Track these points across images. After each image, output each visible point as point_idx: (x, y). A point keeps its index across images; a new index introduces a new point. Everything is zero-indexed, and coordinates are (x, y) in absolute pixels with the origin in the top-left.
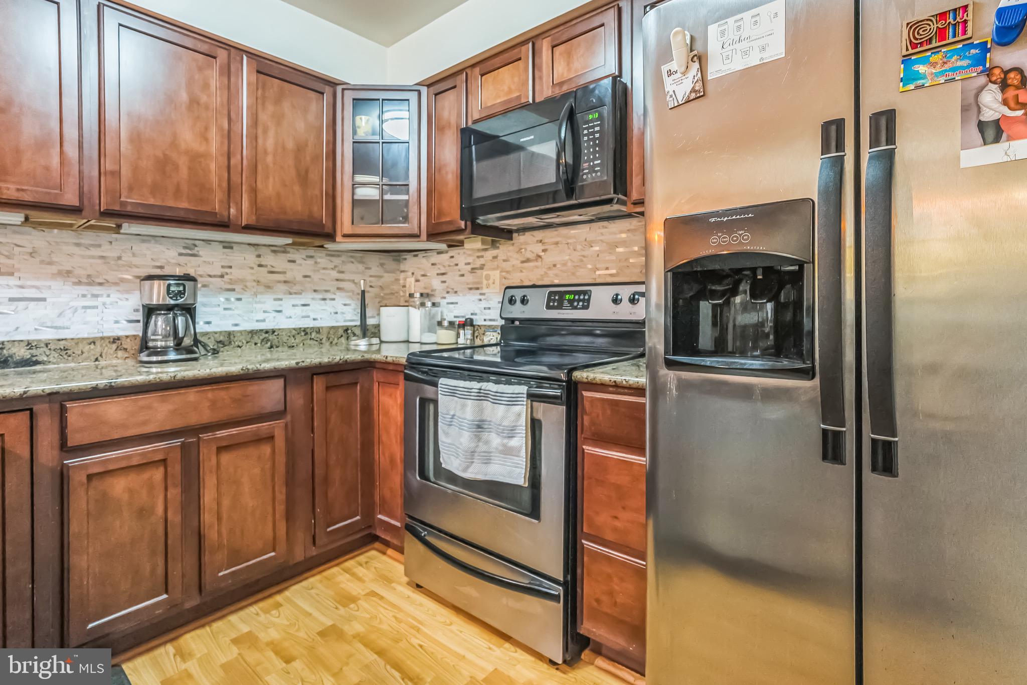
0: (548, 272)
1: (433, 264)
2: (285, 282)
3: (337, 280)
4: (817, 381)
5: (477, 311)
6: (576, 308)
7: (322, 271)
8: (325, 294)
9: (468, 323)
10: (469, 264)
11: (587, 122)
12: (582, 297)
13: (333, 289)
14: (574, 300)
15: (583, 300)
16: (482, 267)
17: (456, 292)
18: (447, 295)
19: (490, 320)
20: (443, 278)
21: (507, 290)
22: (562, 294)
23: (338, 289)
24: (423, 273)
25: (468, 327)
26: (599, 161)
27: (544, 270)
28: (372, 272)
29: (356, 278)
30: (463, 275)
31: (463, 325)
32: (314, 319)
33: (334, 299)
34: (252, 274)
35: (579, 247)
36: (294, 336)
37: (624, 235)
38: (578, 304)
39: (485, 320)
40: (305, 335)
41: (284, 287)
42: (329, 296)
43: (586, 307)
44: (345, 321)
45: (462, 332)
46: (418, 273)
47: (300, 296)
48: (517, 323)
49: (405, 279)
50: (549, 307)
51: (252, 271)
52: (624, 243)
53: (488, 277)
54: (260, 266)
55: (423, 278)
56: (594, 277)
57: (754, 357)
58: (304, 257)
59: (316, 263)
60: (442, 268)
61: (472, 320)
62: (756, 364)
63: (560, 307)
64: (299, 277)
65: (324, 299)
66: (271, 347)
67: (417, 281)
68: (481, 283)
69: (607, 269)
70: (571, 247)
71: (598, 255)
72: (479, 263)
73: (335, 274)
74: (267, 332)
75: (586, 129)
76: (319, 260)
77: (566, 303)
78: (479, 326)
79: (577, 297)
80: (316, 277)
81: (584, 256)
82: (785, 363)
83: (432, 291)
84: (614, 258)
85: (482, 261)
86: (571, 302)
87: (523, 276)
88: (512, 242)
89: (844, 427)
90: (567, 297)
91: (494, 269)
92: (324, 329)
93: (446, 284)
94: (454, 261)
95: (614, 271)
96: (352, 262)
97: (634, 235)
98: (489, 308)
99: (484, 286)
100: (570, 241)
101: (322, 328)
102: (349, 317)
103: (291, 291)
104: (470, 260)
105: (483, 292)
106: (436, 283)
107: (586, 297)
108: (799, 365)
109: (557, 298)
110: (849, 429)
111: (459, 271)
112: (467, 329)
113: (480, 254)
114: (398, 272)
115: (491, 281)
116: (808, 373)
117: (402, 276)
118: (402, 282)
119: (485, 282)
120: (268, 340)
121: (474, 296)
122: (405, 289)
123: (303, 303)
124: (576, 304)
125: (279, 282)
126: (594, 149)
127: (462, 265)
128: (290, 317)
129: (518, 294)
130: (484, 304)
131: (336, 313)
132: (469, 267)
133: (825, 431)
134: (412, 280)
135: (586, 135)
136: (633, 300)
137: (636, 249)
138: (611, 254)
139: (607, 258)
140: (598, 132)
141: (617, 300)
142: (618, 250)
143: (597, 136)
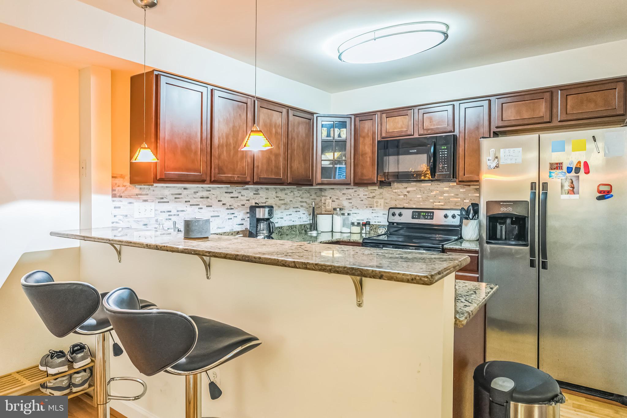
0: (410, 202)
1: (343, 194)
2: (285, 204)
3: (301, 202)
4: (529, 247)
5: (371, 218)
6: (427, 219)
7: (296, 198)
8: (297, 209)
9: (367, 224)
10: (366, 195)
11: (442, 149)
12: (429, 214)
13: (299, 206)
14: (425, 215)
15: (430, 216)
16: (373, 197)
17: (358, 208)
18: (352, 209)
19: (378, 222)
20: (350, 201)
21: (390, 209)
22: (419, 213)
23: (301, 206)
24: (337, 198)
25: (368, 226)
26: (446, 165)
27: (408, 201)
28: (312, 197)
29: (307, 200)
30: (362, 200)
31: (365, 224)
32: (293, 221)
33: (299, 211)
34: (274, 201)
35: (426, 192)
36: (288, 230)
37: (447, 189)
38: (428, 217)
39: (375, 222)
40: (291, 229)
41: (283, 206)
42: (298, 210)
43: (432, 219)
44: (303, 222)
45: (364, 228)
46: (334, 198)
47: (288, 210)
48: (395, 224)
49: (325, 200)
50: (413, 218)
51: (274, 200)
52: (447, 192)
53: (377, 202)
54: (277, 197)
55: (337, 200)
56: (433, 205)
57: (512, 241)
58: (290, 192)
59: (294, 194)
60: (349, 195)
61: (369, 222)
62: (513, 243)
63: (419, 218)
64: (289, 202)
65: (297, 212)
66: (281, 235)
67: (333, 201)
68: (374, 205)
69: (439, 202)
70: (422, 192)
71: (435, 196)
72: (371, 195)
73: (300, 199)
74: (280, 228)
75: (441, 152)
76: (295, 193)
77: (422, 217)
78: (372, 225)
79: (427, 214)
80: (294, 201)
81: (428, 196)
82: (521, 243)
83: (343, 207)
84: (442, 198)
85: (374, 194)
86: (424, 216)
87: (397, 203)
88: (390, 187)
89: (535, 258)
90: (422, 214)
91: (380, 199)
92: (297, 226)
93: (352, 204)
94: (357, 193)
95: (443, 204)
96: (306, 193)
97: (452, 189)
98: (378, 217)
99: (375, 206)
100: (421, 189)
101: (297, 225)
102: (305, 219)
103: (286, 208)
104: (367, 193)
105: (375, 209)
106: (346, 203)
107: (432, 214)
108: (524, 243)
109: (417, 214)
110: (536, 259)
111: (360, 198)
112: (367, 226)
113: (372, 191)
114: (321, 197)
115: (379, 204)
116: (526, 245)
117: (323, 198)
118: (323, 201)
119: (375, 204)
120: (280, 232)
121: (369, 211)
122: (325, 205)
123: (290, 214)
124: (426, 217)
125: (282, 204)
126: (444, 160)
127: (361, 196)
128: (286, 221)
129: (397, 212)
130: (374, 215)
131: (300, 218)
132: (366, 197)
133: (531, 260)
134: (330, 201)
135: (441, 154)
136: (454, 217)
137: (453, 195)
138: (441, 196)
139: (439, 198)
140: (446, 154)
141: (446, 216)
142: (444, 195)
143: (446, 155)
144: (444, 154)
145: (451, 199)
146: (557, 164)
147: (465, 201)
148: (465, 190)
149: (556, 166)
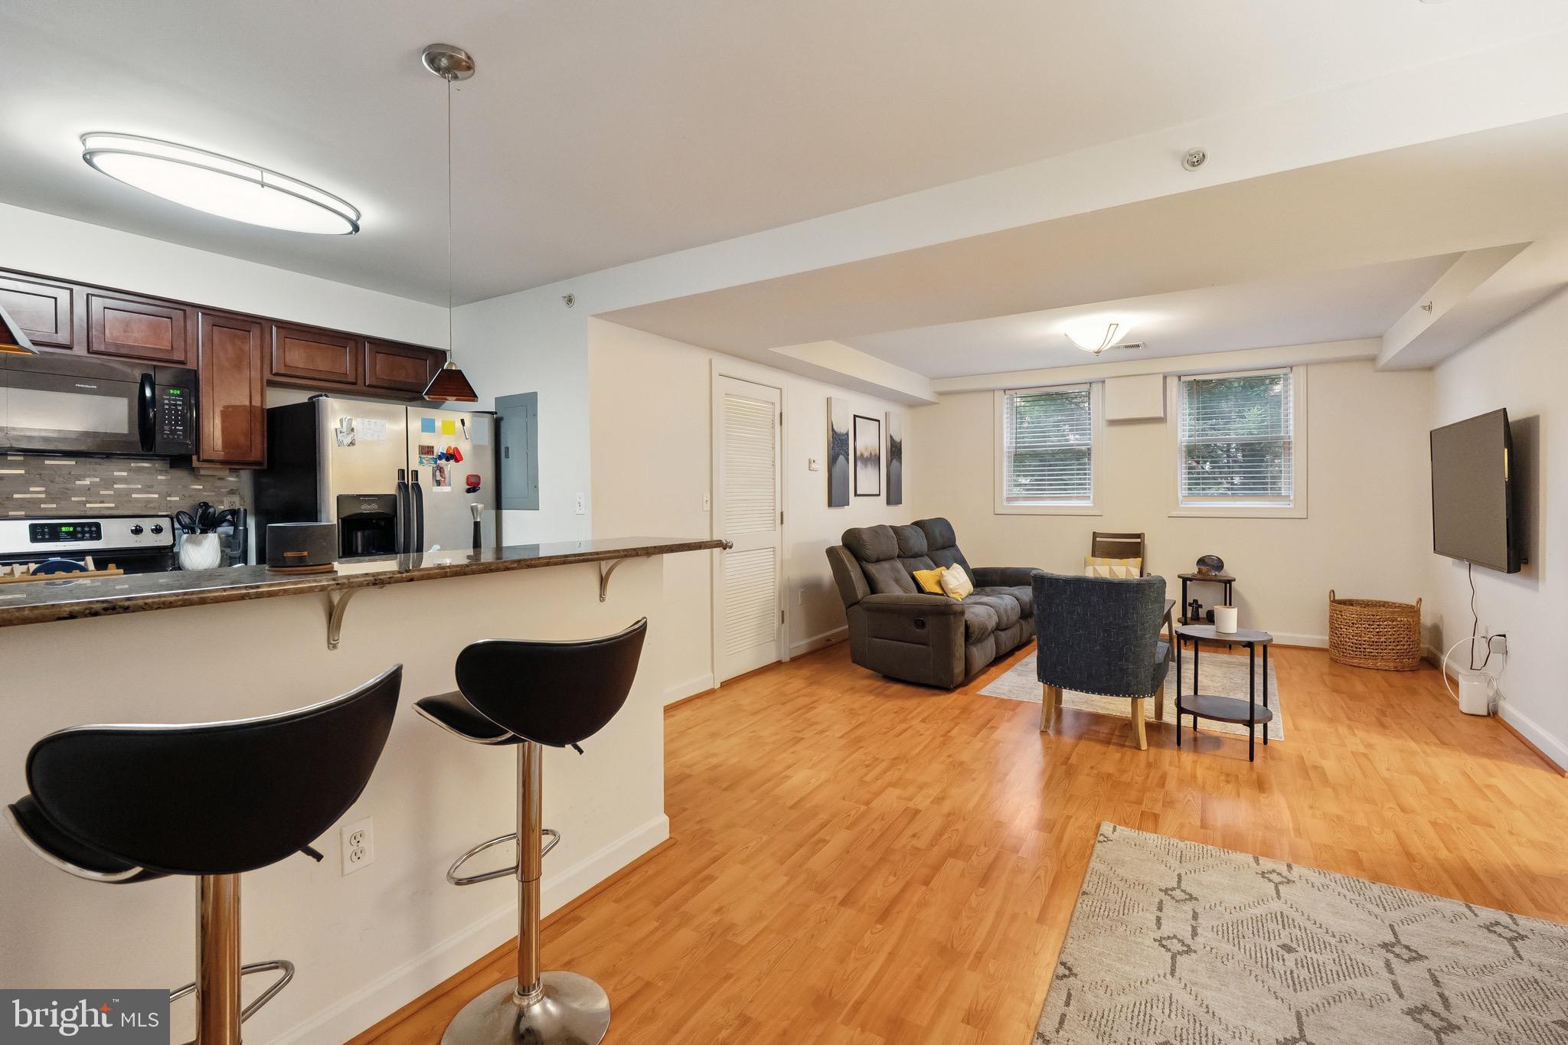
6: (83, 539)
11: (170, 395)
12: (86, 529)
14: (75, 531)
15: (89, 532)
22: (54, 527)
38: (85, 536)
43: (100, 538)
50: (35, 540)
52: (124, 480)
63: (56, 539)
69: (102, 502)
71: (89, 489)
75: (166, 399)
77: (64, 535)
79: (79, 529)
81: (67, 489)
84: (111, 493)
86: (72, 534)
90: (63, 529)
97: (139, 475)
107: (93, 529)
109: (45, 530)
124: (80, 535)
126: (176, 418)
135: (167, 404)
136: (158, 530)
137: (140, 486)
138: (107, 489)
139: (102, 492)
140: (180, 405)
141: (138, 531)
142: (116, 486)
143: (180, 408)
144: (176, 405)
145: (133, 496)
146: (428, 447)
147: (168, 499)
148: (169, 477)
149: (427, 450)
